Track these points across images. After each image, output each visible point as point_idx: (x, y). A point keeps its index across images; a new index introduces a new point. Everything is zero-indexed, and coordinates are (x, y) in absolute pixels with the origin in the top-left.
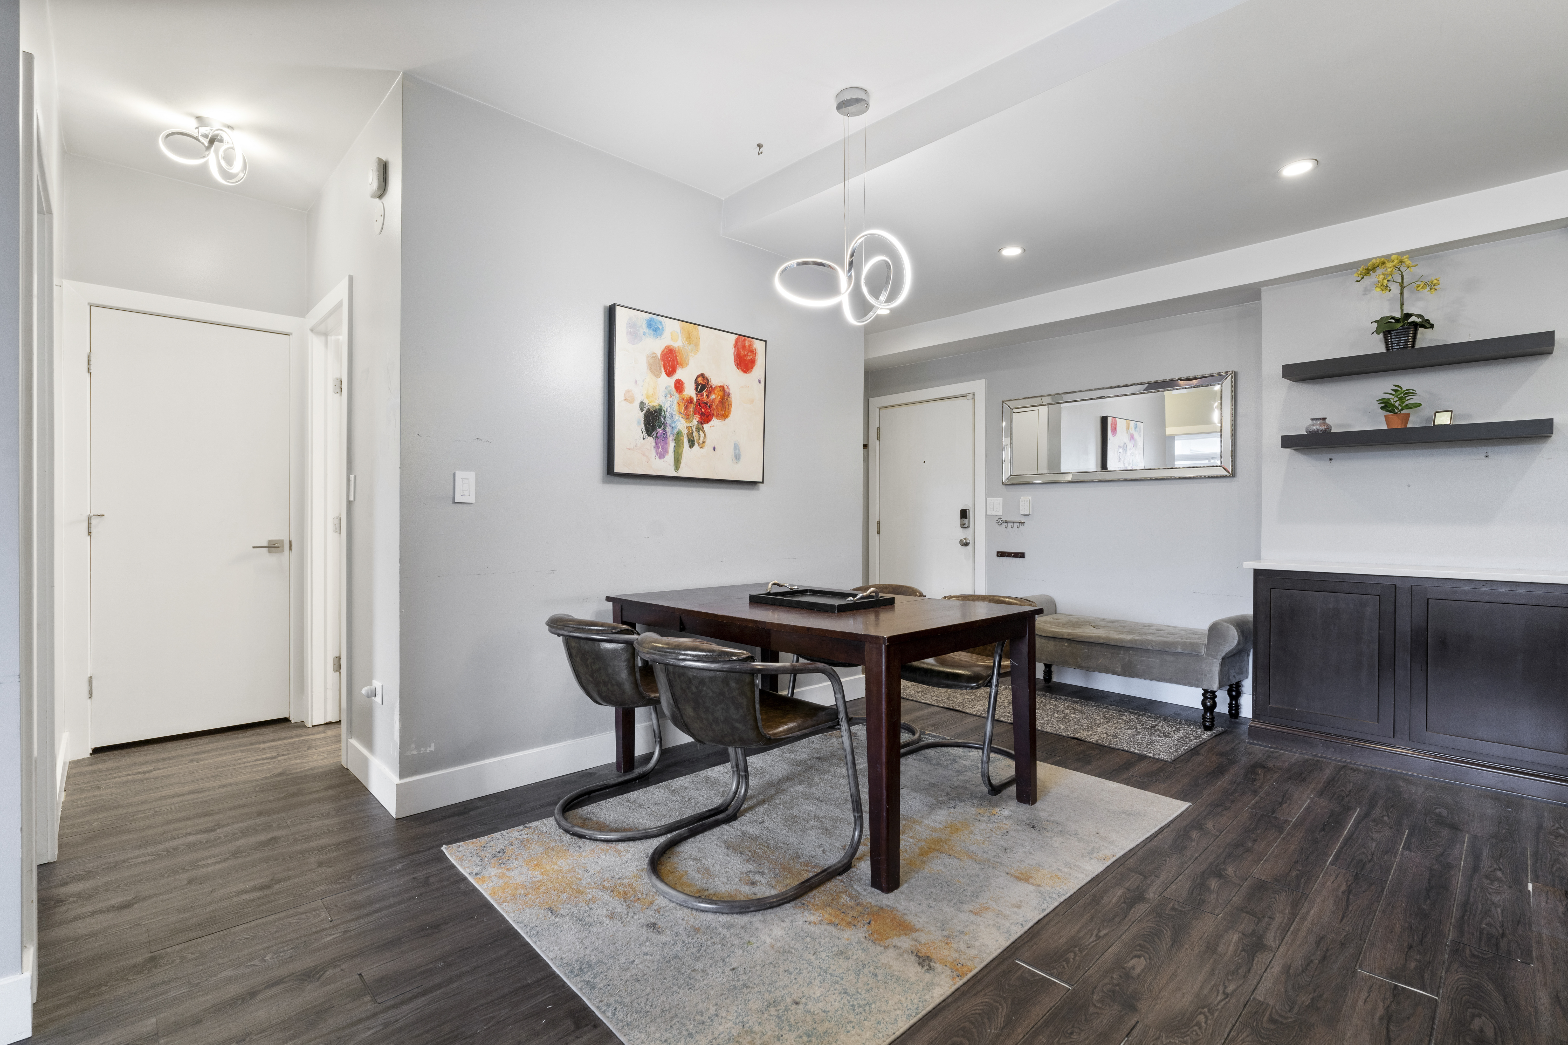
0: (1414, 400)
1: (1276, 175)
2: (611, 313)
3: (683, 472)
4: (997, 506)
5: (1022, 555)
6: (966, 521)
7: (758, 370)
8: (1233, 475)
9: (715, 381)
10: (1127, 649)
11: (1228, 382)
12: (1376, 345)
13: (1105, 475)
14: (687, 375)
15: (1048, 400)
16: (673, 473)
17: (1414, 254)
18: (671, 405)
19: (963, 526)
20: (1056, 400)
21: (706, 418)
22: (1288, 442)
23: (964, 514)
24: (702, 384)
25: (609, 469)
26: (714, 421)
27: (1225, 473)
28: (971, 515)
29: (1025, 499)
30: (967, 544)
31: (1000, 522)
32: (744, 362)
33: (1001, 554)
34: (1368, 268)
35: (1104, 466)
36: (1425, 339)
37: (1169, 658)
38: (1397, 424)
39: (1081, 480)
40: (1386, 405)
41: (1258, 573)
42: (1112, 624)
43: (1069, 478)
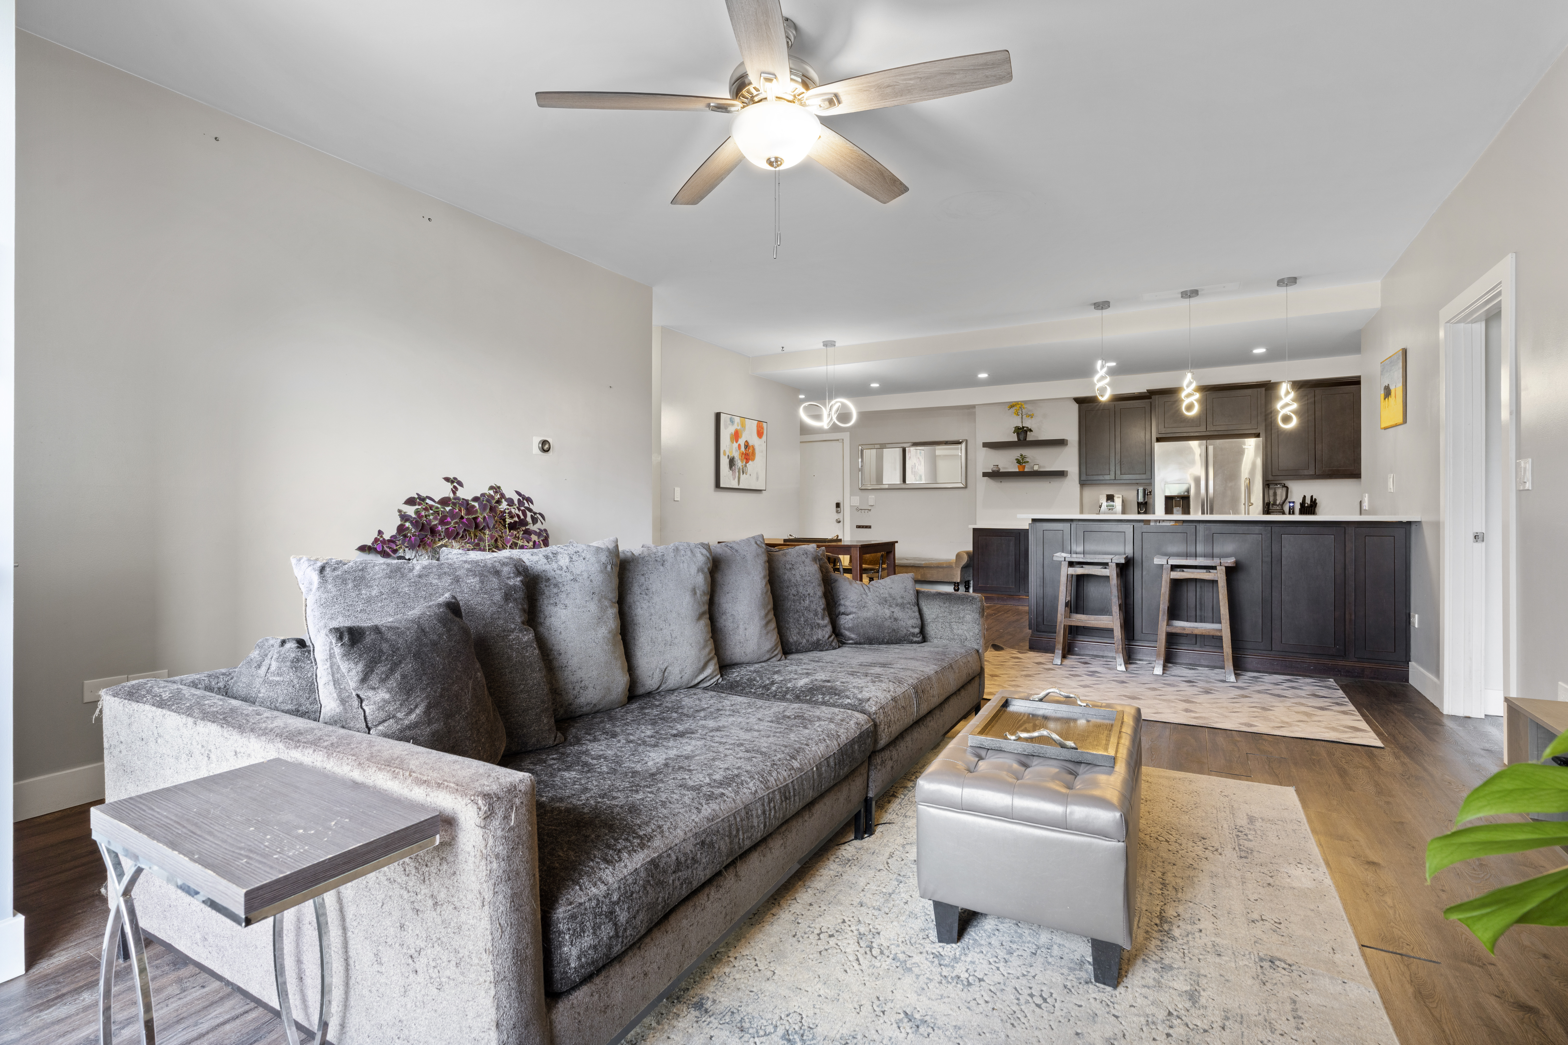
0: (1027, 460)
1: (976, 376)
2: (718, 416)
3: (741, 487)
4: (856, 501)
5: (869, 527)
6: (839, 509)
7: (764, 437)
8: (966, 487)
9: (751, 444)
10: (923, 567)
11: (963, 445)
12: (1014, 438)
13: (904, 486)
14: (742, 441)
15: (878, 446)
16: (737, 487)
17: (1026, 402)
18: (737, 455)
19: (837, 512)
20: (883, 446)
21: (747, 461)
22: (985, 474)
23: (838, 505)
24: (747, 446)
25: (717, 485)
26: (750, 462)
27: (963, 486)
28: (841, 505)
29: (872, 498)
30: (839, 522)
31: (859, 510)
32: (760, 434)
33: (859, 527)
34: (1012, 405)
35: (904, 480)
36: (1030, 437)
37: (940, 570)
38: (1021, 470)
39: (892, 488)
40: (1018, 462)
41: (974, 530)
42: (915, 559)
43: (887, 487)
